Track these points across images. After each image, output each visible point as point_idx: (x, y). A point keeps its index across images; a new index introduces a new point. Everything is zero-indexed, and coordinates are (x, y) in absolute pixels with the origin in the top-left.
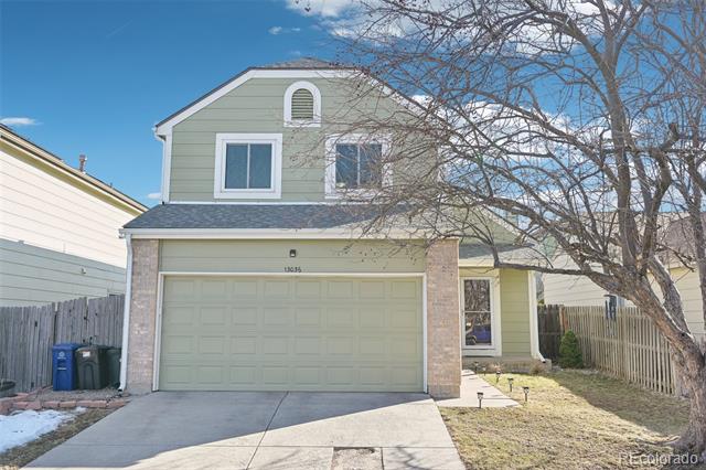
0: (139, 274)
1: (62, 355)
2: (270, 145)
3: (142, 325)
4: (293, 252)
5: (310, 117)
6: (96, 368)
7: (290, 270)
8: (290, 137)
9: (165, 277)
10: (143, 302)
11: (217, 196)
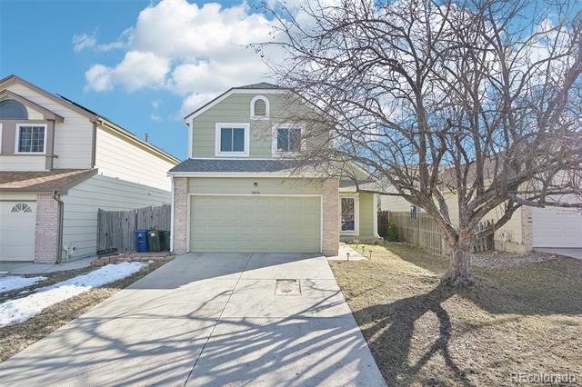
0: (178, 195)
1: (140, 235)
2: (244, 129)
3: (180, 221)
4: (256, 184)
5: (264, 115)
6: (158, 241)
7: (254, 193)
8: (254, 125)
9: (191, 196)
10: (180, 209)
11: (216, 155)
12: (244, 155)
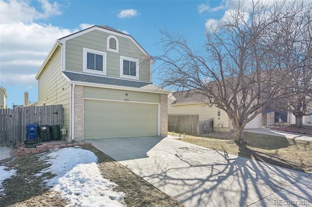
0: (76, 98)
1: (32, 129)
2: (102, 56)
3: (79, 117)
4: (126, 94)
5: (116, 49)
6: (48, 133)
7: (126, 100)
9: (84, 99)
10: (78, 109)
11: (84, 71)
12: (103, 73)
